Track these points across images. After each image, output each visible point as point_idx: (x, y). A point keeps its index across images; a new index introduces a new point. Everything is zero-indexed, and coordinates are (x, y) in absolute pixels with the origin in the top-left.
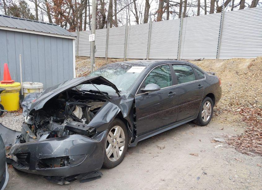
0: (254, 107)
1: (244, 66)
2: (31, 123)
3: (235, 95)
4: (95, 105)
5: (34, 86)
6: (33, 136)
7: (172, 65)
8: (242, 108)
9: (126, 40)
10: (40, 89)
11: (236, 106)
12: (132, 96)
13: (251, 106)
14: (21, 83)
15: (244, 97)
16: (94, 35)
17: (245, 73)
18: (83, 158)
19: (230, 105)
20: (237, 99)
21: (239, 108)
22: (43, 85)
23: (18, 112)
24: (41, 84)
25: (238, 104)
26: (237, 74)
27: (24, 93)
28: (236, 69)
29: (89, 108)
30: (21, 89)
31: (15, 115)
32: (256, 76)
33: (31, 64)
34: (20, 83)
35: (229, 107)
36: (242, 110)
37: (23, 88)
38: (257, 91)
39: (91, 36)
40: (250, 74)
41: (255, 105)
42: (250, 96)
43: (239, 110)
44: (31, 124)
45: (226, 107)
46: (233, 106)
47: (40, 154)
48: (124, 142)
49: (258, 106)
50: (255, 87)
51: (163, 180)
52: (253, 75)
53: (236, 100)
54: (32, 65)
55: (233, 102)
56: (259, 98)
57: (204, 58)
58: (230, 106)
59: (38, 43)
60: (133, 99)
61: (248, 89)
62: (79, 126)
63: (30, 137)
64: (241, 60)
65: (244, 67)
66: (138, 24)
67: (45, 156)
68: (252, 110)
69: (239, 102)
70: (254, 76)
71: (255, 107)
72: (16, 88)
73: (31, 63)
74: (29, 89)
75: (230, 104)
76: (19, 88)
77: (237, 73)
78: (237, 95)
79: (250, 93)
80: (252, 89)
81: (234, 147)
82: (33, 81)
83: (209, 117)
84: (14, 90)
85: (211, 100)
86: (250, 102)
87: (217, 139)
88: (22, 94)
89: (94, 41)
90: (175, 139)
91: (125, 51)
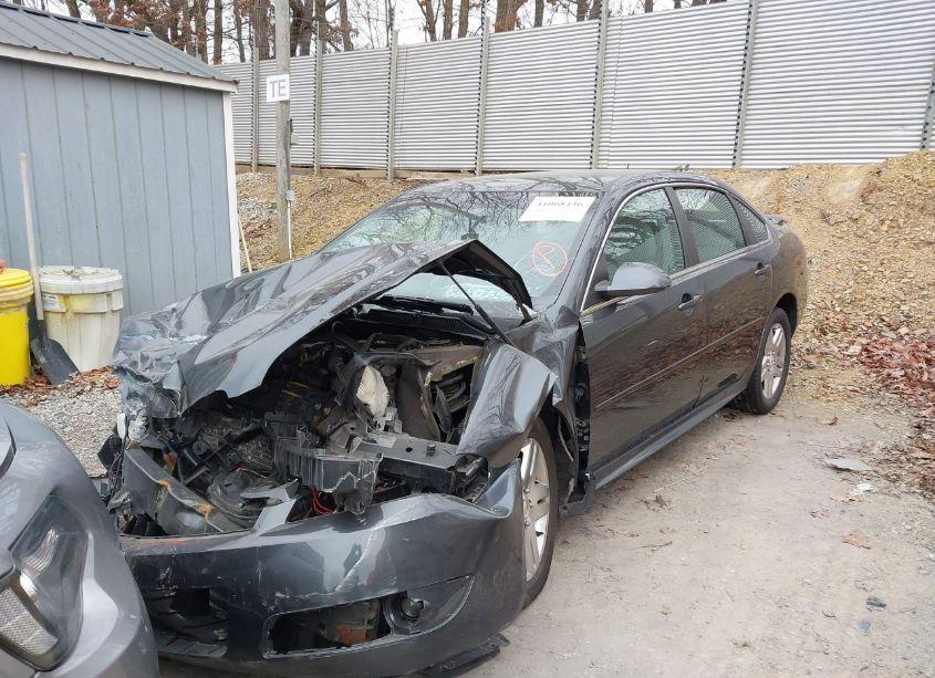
0: (902, 338)
1: (845, 191)
2: (154, 443)
3: (829, 297)
4: (445, 359)
5: (85, 281)
6: (197, 504)
7: (675, 188)
8: (864, 341)
9: (392, 100)
10: (113, 295)
11: (839, 336)
12: (569, 316)
13: (892, 335)
14: (34, 270)
15: (863, 303)
16: (286, 76)
17: (855, 217)
18: (460, 592)
19: (817, 333)
20: (838, 309)
21: (852, 343)
22: (121, 277)
23: (27, 389)
24: (113, 275)
25: (845, 329)
26: (827, 221)
27: (45, 312)
28: (821, 205)
29: (429, 374)
30: (33, 296)
31: (23, 401)
32: (894, 227)
33: (65, 193)
34: (30, 271)
35: (814, 340)
36: (866, 350)
37: (42, 292)
38: (904, 280)
39: (273, 83)
40: (870, 220)
41: (903, 330)
42: (884, 298)
43: (855, 349)
44: (160, 446)
45: (806, 340)
46: (831, 334)
47: (278, 594)
48: (548, 500)
49: (918, 332)
50: (896, 266)
51: (745, 645)
52: (882, 222)
53: (837, 314)
54: (68, 197)
55: (826, 322)
56: (915, 305)
57: (688, 165)
58: (817, 338)
59: (86, 106)
60: (576, 328)
61: (871, 273)
62: (409, 450)
63: (182, 505)
64: (831, 172)
65: (847, 196)
66: (433, 38)
67: (304, 603)
68: (897, 345)
69: (847, 319)
70: (885, 228)
71: (907, 338)
72: (16, 295)
73: (65, 187)
74: (66, 296)
75: (816, 327)
76: (27, 291)
77: (825, 217)
78: (837, 296)
79: (881, 287)
80: (887, 273)
81: (913, 489)
82: (74, 260)
83: (777, 380)
84: (8, 302)
85: (787, 320)
86: (887, 319)
87: (840, 464)
88: (40, 317)
89: (287, 102)
90: (693, 469)
91: (390, 141)
